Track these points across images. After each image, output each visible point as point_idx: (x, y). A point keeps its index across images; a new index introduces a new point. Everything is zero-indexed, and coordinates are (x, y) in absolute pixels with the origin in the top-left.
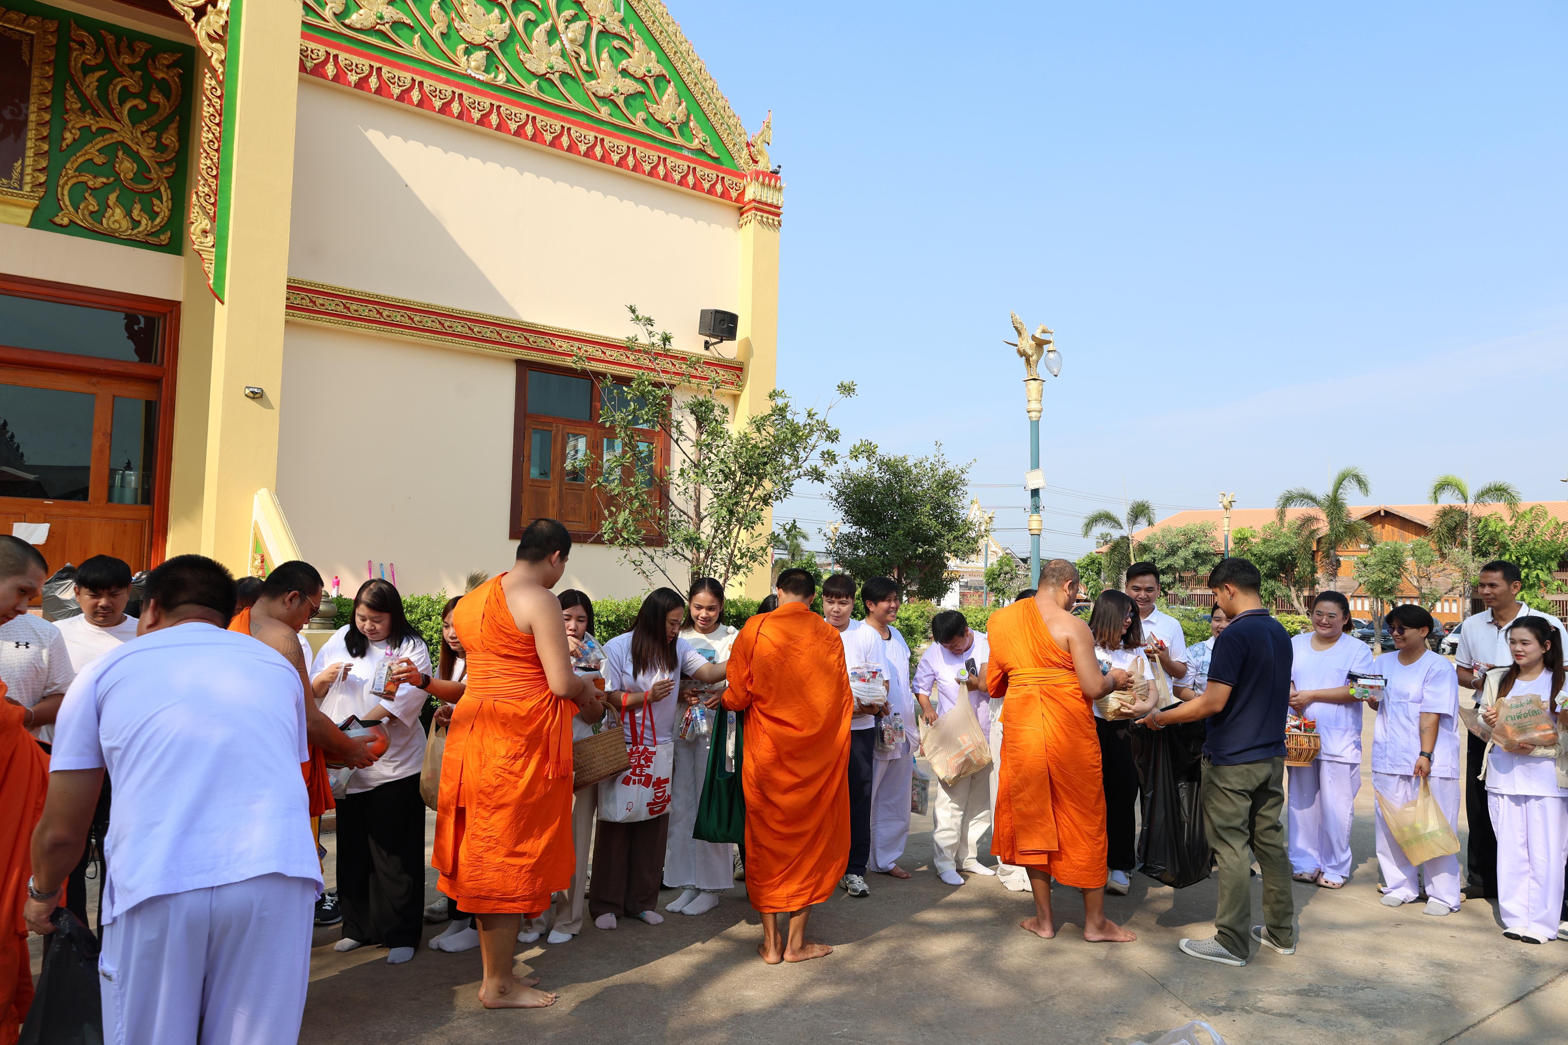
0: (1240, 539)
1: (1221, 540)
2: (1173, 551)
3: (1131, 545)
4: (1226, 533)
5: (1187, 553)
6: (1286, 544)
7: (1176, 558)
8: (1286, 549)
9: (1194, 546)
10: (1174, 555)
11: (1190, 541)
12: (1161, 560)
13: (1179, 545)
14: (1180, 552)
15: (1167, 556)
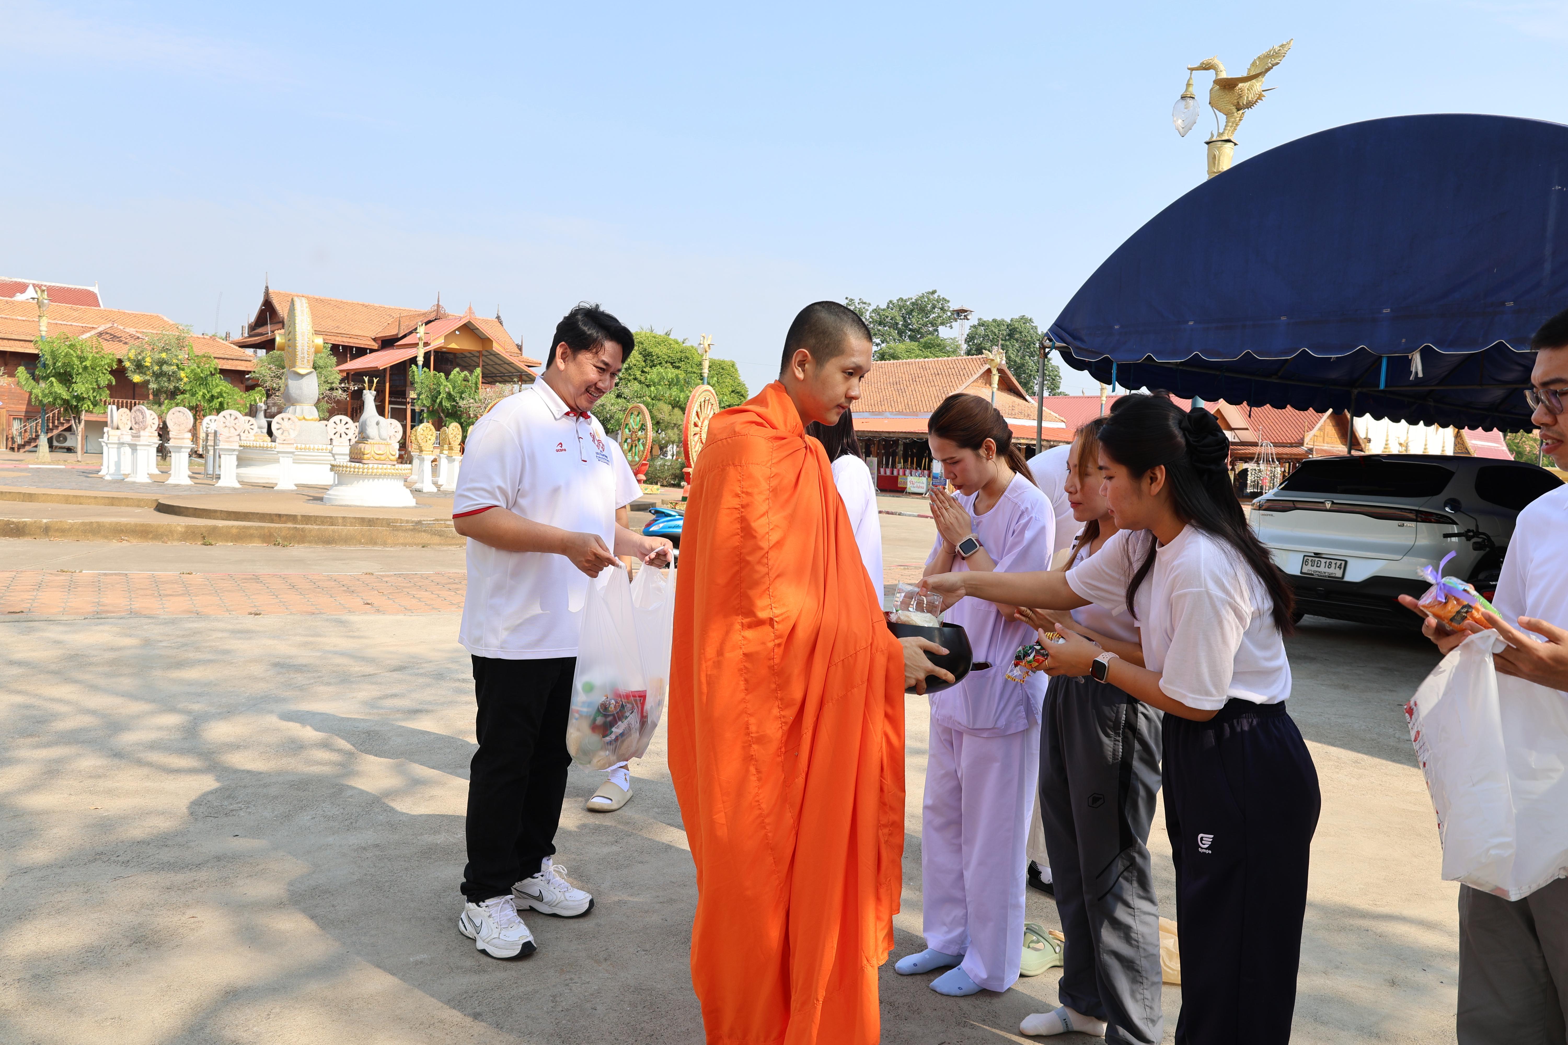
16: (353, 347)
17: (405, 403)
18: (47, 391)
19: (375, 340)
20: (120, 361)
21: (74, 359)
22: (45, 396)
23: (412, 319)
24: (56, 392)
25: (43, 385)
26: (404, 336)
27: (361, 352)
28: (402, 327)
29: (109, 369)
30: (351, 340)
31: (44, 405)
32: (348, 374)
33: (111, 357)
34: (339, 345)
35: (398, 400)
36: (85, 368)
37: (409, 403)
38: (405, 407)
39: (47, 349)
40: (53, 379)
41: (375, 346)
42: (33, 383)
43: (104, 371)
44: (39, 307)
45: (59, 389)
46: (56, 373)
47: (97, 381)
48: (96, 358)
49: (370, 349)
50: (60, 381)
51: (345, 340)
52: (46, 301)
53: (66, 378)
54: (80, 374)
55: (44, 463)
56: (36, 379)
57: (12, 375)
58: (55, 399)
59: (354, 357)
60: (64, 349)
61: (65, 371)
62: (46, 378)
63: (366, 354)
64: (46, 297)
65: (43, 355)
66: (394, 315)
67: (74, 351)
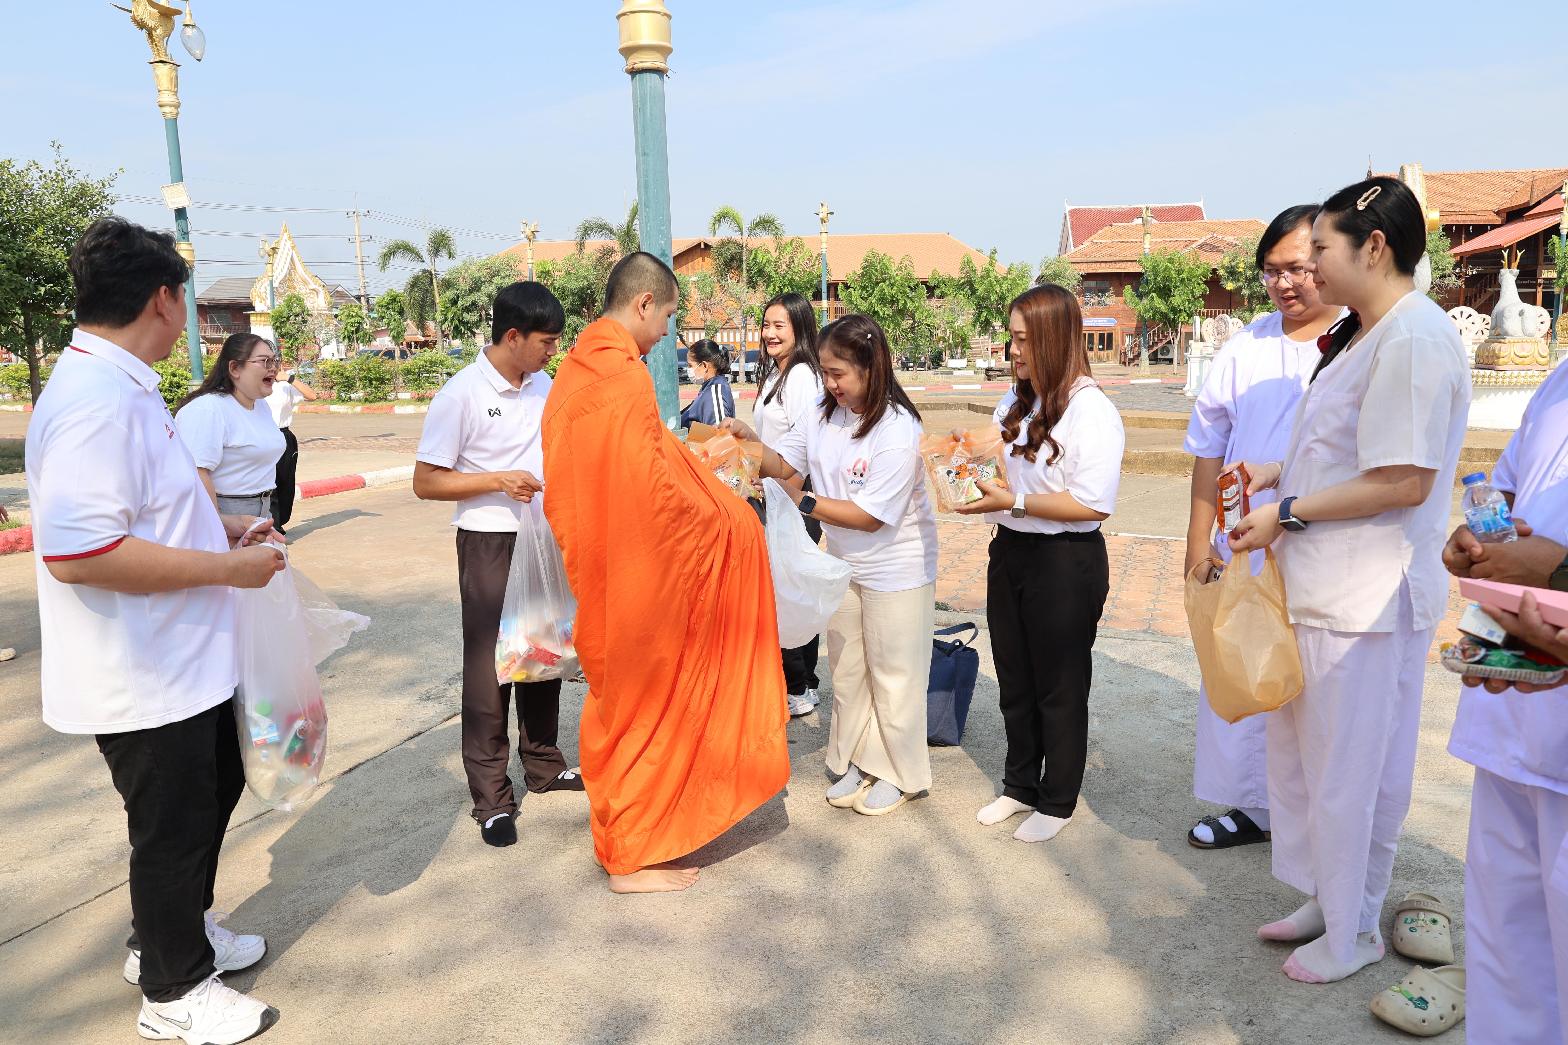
0: (542, 272)
1: (526, 274)
2: (476, 286)
3: (434, 281)
4: (530, 265)
5: (491, 289)
6: (585, 277)
7: (479, 294)
8: (585, 283)
9: (497, 280)
10: (478, 291)
11: (496, 274)
12: (464, 296)
13: (483, 279)
14: (483, 287)
15: (470, 291)
16: (1469, 225)
17: (1535, 286)
18: (1148, 307)
19: (1497, 213)
20: (1214, 271)
21: (1172, 272)
22: (1146, 311)
23: (1549, 180)
24: (1156, 307)
25: (1145, 301)
26: (1539, 203)
27: (1480, 229)
28: (1535, 193)
29: (1204, 279)
30: (1467, 218)
31: (1146, 321)
32: (1462, 258)
33: (1205, 266)
34: (1452, 225)
35: (1525, 282)
36: (1182, 280)
37: (1540, 284)
38: (1534, 290)
39: (1149, 265)
40: (1154, 294)
41: (1498, 220)
42: (1137, 300)
43: (1200, 282)
44: (1144, 225)
45: (1159, 303)
46: (1157, 288)
47: (1192, 293)
48: (1192, 269)
49: (1490, 225)
50: (1160, 296)
51: (1459, 218)
52: (1149, 219)
53: (1165, 292)
54: (1178, 286)
55: (1144, 377)
56: (1140, 296)
57: (1119, 294)
58: (1154, 314)
59: (1470, 237)
60: (1165, 263)
61: (1165, 285)
62: (1147, 294)
63: (1486, 231)
64: (1149, 214)
65: (1146, 271)
66: (1525, 180)
67: (1173, 265)
